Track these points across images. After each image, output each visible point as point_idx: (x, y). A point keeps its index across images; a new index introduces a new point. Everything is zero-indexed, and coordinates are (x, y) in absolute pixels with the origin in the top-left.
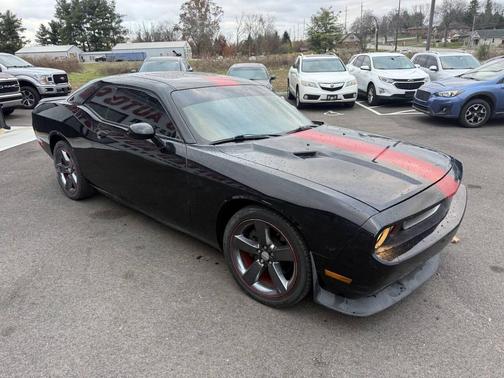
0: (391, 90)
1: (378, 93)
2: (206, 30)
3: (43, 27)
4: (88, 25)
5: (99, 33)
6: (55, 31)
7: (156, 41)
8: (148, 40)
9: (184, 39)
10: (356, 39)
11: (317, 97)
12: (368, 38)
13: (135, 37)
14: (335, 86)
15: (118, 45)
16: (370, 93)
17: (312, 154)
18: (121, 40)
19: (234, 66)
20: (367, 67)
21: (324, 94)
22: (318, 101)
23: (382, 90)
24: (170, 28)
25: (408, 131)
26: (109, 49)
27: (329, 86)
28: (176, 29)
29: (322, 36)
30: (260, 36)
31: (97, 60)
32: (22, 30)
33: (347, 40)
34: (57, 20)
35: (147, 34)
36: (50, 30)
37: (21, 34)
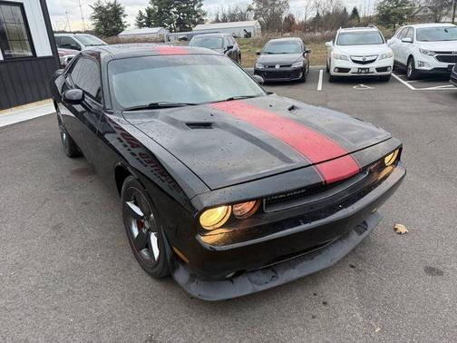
0: (431, 64)
1: (417, 67)
2: (276, 9)
3: (140, 13)
4: (175, 10)
5: (183, 16)
6: (149, 16)
7: (232, 21)
8: (224, 21)
9: (255, 18)
10: (430, 12)
11: (347, 70)
12: (445, 11)
13: (214, 18)
14: (368, 59)
15: (198, 26)
16: (410, 67)
17: (207, 125)
18: (202, 22)
19: (271, 41)
20: (410, 39)
21: (354, 67)
22: (349, 74)
23: (422, 64)
24: (244, 9)
25: (437, 107)
26: (190, 29)
27: (361, 59)
28: (250, 9)
29: (392, 11)
30: (329, 14)
31: (180, 40)
32: (124, 16)
33: (419, 14)
34: (151, 7)
35: (224, 15)
36: (146, 15)
37: (123, 19)
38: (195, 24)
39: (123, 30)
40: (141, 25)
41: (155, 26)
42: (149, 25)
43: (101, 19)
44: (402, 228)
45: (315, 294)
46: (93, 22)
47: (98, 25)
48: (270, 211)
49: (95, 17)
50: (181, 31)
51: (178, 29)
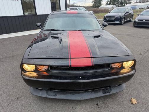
6: (111, 1)
37: (102, 2)
38: (127, 4)
39: (101, 6)
40: (107, 4)
41: (112, 5)
42: (110, 4)
43: (95, 2)
44: (134, 101)
45: (72, 108)
46: (92, 3)
47: (93, 4)
48: (53, 71)
49: (93, 2)
50: (121, 6)
51: (120, 5)
